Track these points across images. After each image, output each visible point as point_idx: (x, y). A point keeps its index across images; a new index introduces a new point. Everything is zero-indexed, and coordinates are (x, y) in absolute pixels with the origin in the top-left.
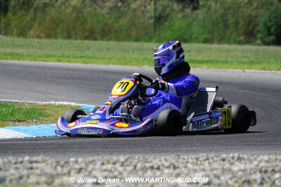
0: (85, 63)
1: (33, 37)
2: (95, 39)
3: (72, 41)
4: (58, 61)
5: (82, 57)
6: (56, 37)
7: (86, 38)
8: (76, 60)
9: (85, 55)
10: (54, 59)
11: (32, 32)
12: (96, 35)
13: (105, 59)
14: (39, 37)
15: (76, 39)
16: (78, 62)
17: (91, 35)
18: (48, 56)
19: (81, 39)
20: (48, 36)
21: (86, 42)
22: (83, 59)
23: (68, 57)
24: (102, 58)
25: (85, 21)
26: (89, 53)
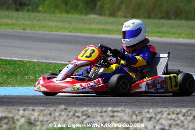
0: (160, 37)
1: (121, 17)
2: (169, 18)
3: (151, 20)
5: (158, 32)
7: (162, 18)
8: (153, 35)
11: (120, 13)
12: (170, 16)
13: (177, 34)
14: (125, 17)
15: (154, 18)
16: (154, 36)
17: (167, 16)
19: (158, 18)
21: (162, 21)
22: (160, 34)
24: (174, 33)
25: (162, 4)
26: (164, 30)
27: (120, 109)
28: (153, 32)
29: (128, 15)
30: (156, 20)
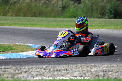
0: (31, 27)
1: (10, 16)
2: (36, 17)
3: (26, 18)
4: (20, 26)
5: (30, 24)
6: (19, 16)
7: (32, 16)
8: (27, 26)
9: (31, 23)
10: (18, 25)
11: (9, 14)
12: (37, 15)
13: (40, 25)
14: (12, 16)
15: (28, 17)
17: (35, 15)
18: (16, 24)
19: (30, 16)
20: (16, 16)
21: (32, 18)
22: (31, 25)
23: (24, 24)
25: (32, 9)
26: (33, 23)
27: (9, 67)
28: (28, 24)
29: (13, 15)
30: (29, 18)
